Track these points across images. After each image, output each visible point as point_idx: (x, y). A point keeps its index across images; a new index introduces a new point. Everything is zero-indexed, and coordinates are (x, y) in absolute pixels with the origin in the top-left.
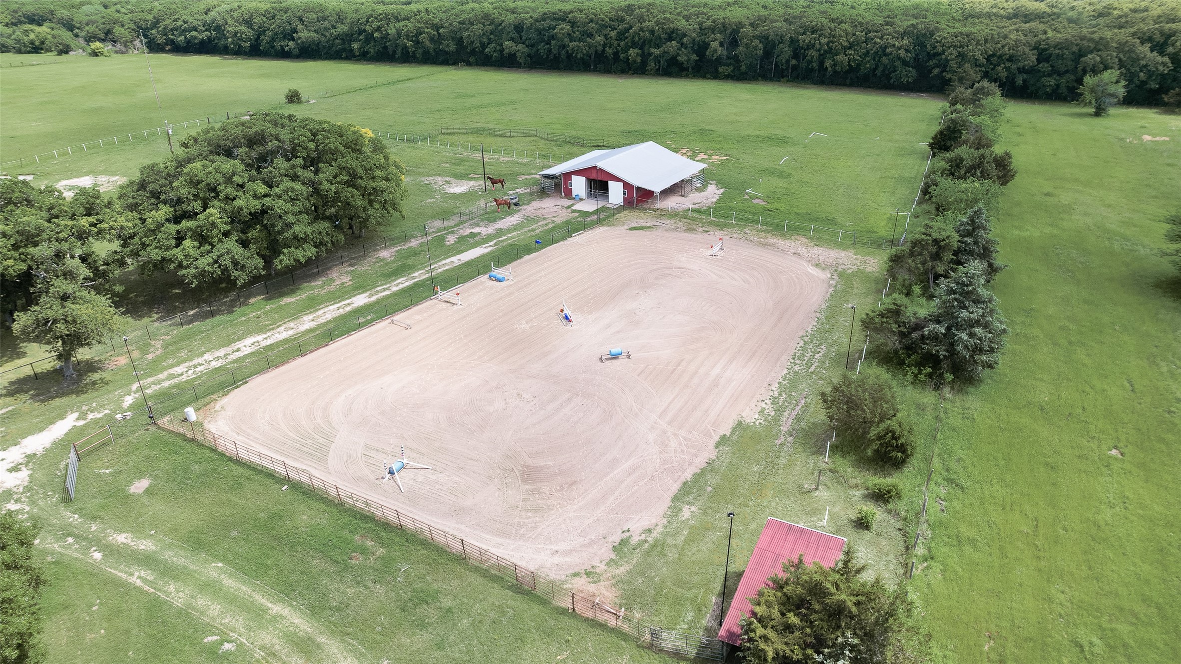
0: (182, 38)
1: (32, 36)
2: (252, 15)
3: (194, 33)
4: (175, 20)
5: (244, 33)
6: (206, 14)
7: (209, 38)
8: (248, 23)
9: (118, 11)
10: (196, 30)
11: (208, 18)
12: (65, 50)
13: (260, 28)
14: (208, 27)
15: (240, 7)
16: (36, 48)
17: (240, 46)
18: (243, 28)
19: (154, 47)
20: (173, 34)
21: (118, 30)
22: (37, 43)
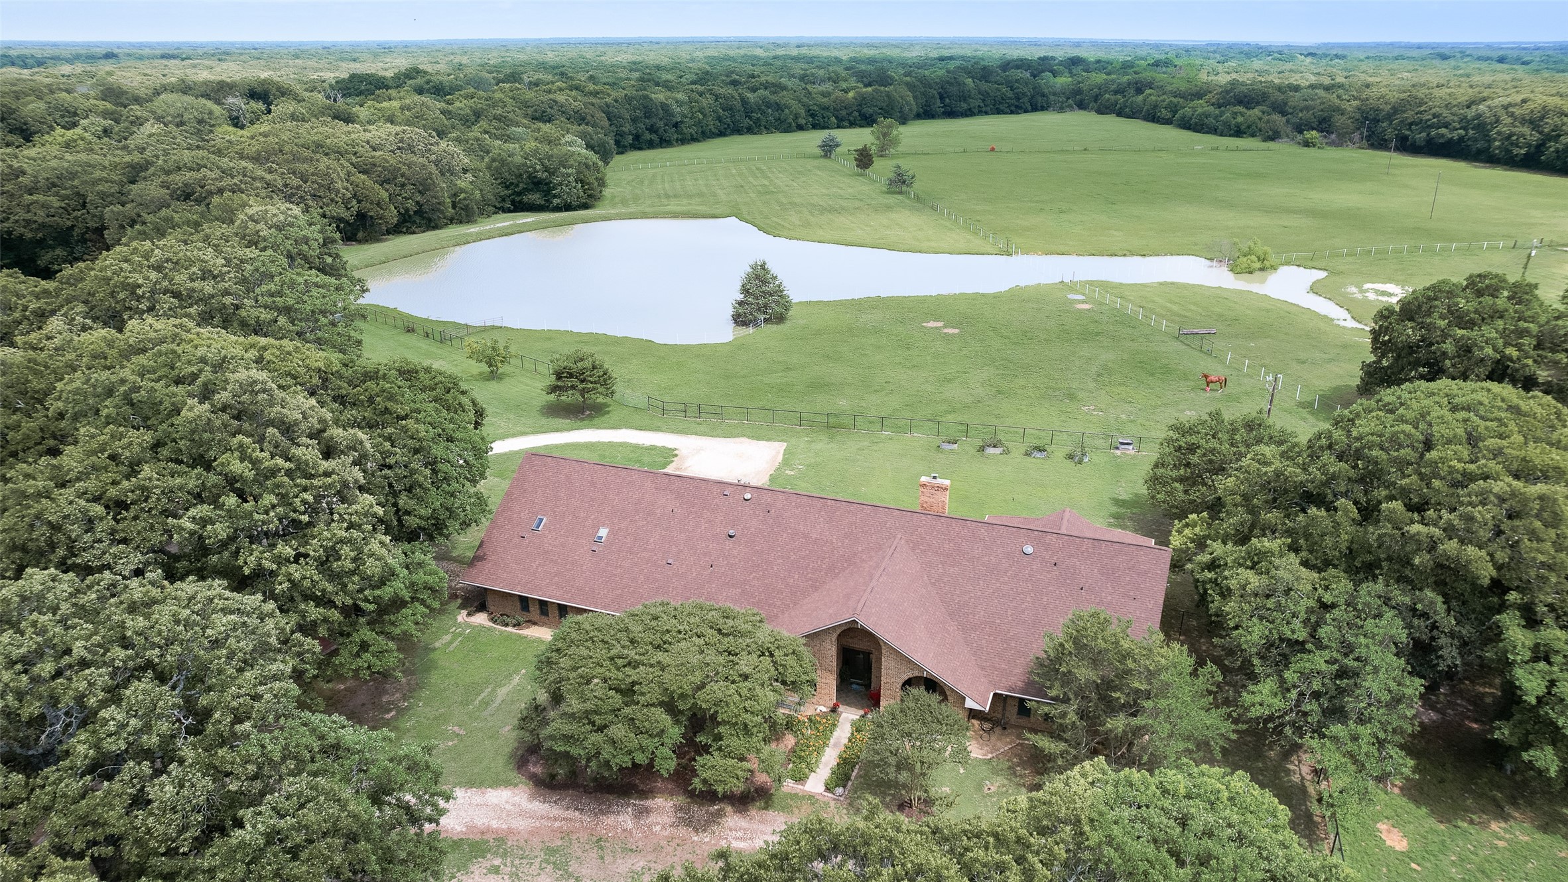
0: (1424, 135)
1: (1240, 119)
2: (1547, 113)
3: (1443, 131)
4: (1421, 113)
5: (1523, 136)
6: (1468, 107)
7: (1461, 139)
8: (1534, 122)
9: (1339, 97)
10: (1446, 127)
11: (1471, 113)
12: (1273, 136)
13: (1553, 130)
14: (1465, 123)
15: (1524, 101)
16: (1238, 133)
17: (1508, 151)
18: (1526, 130)
19: (1377, 142)
20: (1410, 129)
21: (1339, 120)
22: (1243, 127)
